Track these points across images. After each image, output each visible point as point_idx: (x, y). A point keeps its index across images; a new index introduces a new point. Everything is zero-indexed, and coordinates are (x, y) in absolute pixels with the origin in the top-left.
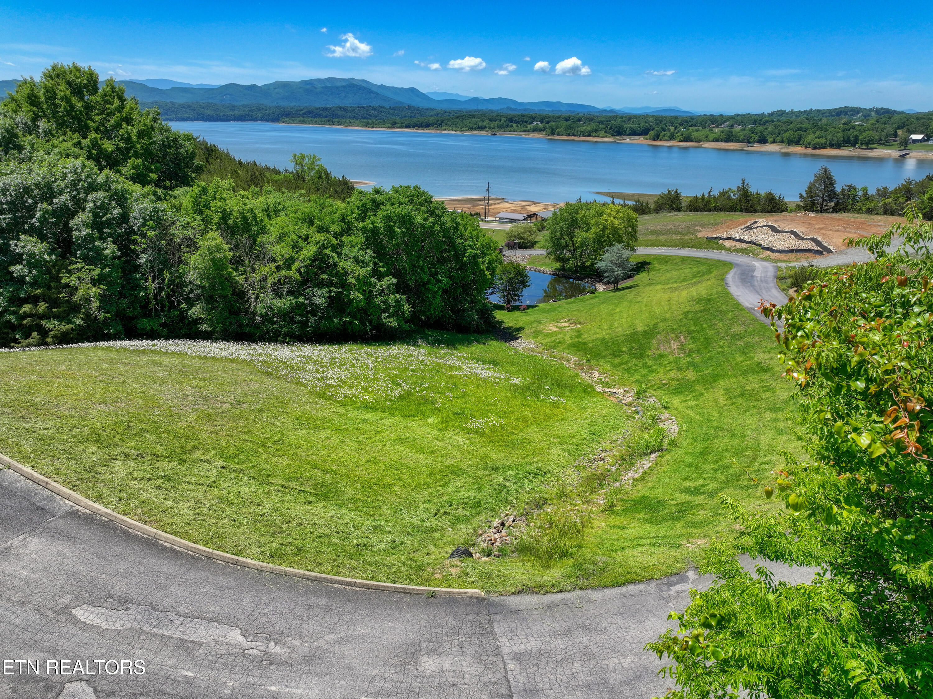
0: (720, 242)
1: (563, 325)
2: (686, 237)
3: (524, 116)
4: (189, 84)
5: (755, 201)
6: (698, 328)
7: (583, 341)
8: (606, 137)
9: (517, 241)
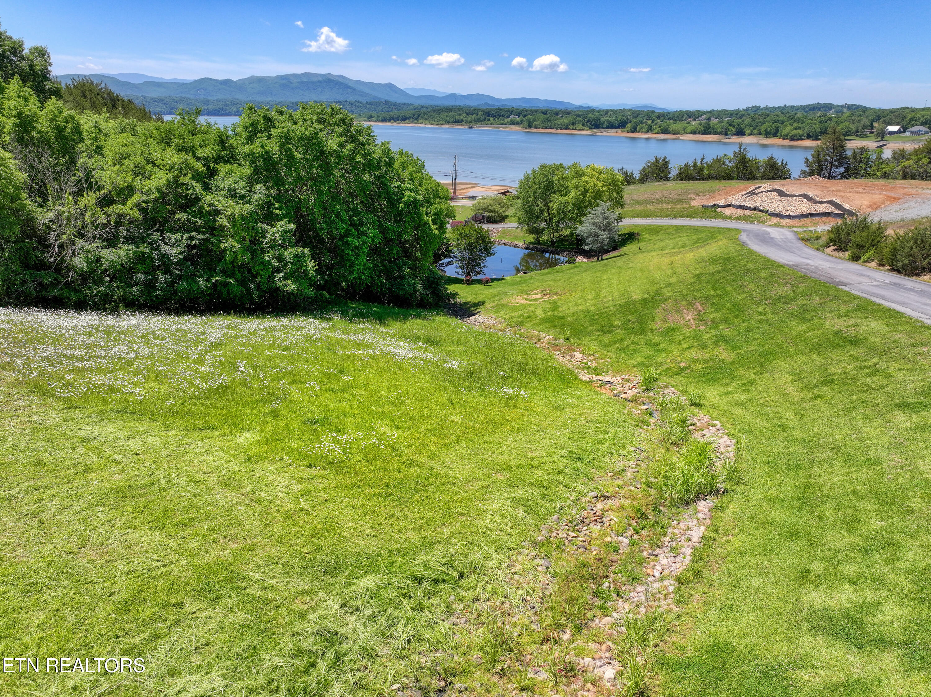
0: (719, 210)
1: (534, 297)
2: (679, 206)
3: (501, 110)
4: (161, 78)
5: (753, 168)
6: (719, 292)
7: (560, 314)
8: (583, 130)
9: (486, 214)
